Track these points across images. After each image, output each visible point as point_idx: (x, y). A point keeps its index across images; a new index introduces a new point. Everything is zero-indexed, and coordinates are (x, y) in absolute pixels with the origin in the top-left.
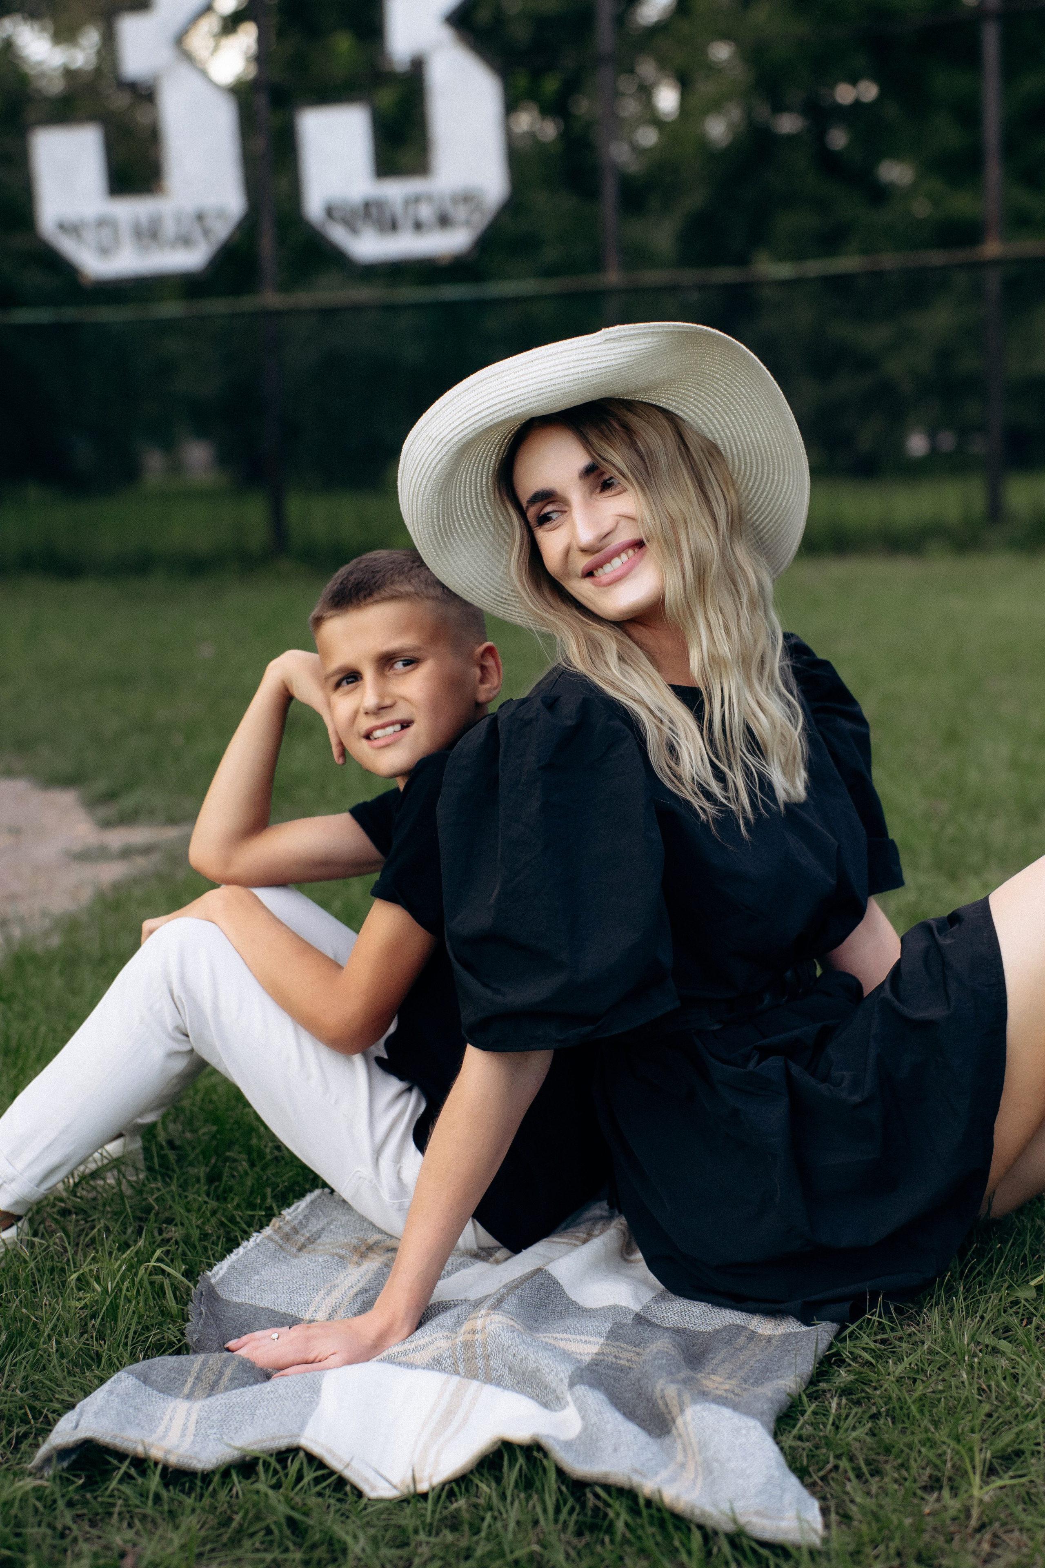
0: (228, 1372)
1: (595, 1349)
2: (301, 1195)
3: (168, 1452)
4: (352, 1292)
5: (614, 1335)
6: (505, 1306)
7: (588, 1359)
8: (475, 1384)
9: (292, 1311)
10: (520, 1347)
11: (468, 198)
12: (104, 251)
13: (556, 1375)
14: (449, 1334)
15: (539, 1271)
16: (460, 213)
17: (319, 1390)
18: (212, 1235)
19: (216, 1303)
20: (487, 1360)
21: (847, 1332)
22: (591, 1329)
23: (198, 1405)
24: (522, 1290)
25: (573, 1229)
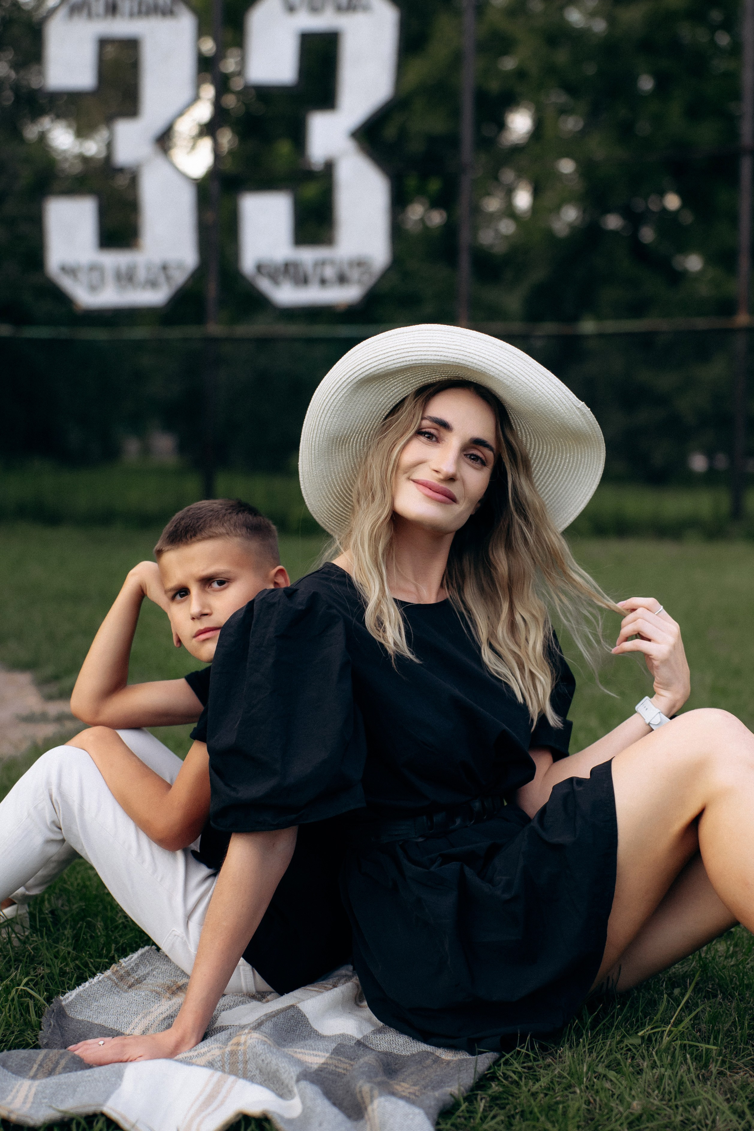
0: (63, 1062)
1: (322, 1060)
2: (134, 950)
3: (10, 1112)
4: (161, 1017)
5: (337, 1051)
6: (263, 1028)
7: (316, 1067)
8: (232, 1078)
9: (117, 1027)
10: (268, 1055)
11: (360, 263)
12: (93, 288)
13: (289, 1073)
14: (222, 1046)
15: (292, 1006)
16: (355, 274)
17: (122, 1076)
18: (69, 973)
19: (64, 1019)
20: (246, 1064)
21: (503, 1060)
22: (322, 1048)
23: (37, 1083)
24: (277, 1018)
25: (324, 982)
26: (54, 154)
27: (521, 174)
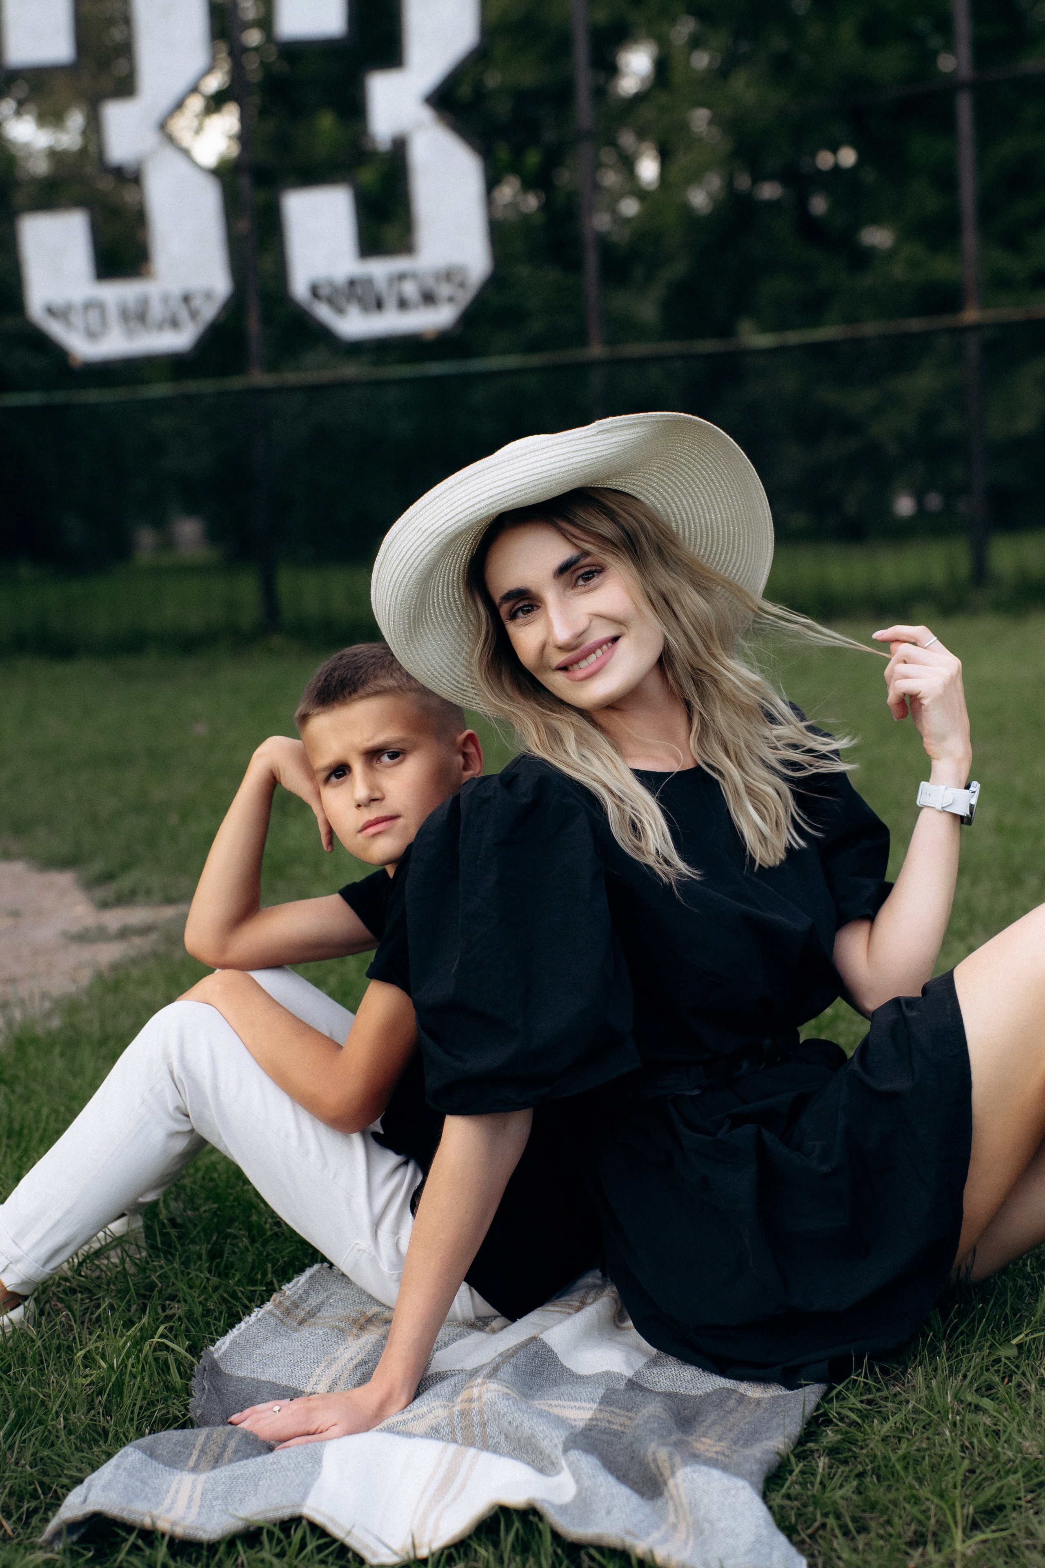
0: (232, 1444)
1: (589, 1415)
2: (301, 1270)
4: (352, 1364)
5: (606, 1400)
6: (500, 1374)
7: (581, 1424)
8: (472, 1451)
9: (294, 1383)
10: (516, 1415)
11: (449, 275)
12: (92, 335)
13: (551, 1441)
14: (446, 1403)
15: (533, 1339)
16: (444, 290)
17: (321, 1460)
18: (214, 1311)
19: (219, 1378)
20: (484, 1428)
21: (834, 1393)
22: (585, 1396)
23: (203, 1477)
24: (517, 1358)
25: (567, 1298)
26: (14, 151)
27: (642, 135)
